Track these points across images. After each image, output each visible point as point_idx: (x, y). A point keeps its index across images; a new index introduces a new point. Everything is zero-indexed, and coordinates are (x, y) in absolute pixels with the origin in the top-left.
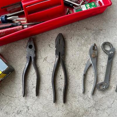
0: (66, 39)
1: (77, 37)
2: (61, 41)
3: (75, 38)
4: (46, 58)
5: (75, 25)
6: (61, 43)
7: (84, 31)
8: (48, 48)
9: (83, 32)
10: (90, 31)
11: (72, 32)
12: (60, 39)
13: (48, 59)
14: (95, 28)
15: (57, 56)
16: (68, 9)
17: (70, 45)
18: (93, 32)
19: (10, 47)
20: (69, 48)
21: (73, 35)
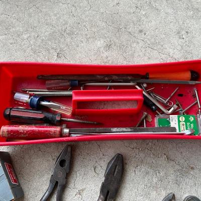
0: (127, 166)
1: (148, 168)
2: (116, 170)
3: (143, 170)
4: (83, 190)
5: (150, 144)
6: (116, 173)
7: (162, 161)
8: (92, 173)
9: (160, 163)
10: (172, 163)
11: (142, 155)
12: (116, 166)
13: (84, 194)
14: (182, 161)
15: (102, 197)
16: (146, 113)
17: (131, 179)
18: (177, 167)
19: (30, 150)
20: (127, 186)
21: (142, 162)
